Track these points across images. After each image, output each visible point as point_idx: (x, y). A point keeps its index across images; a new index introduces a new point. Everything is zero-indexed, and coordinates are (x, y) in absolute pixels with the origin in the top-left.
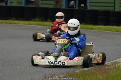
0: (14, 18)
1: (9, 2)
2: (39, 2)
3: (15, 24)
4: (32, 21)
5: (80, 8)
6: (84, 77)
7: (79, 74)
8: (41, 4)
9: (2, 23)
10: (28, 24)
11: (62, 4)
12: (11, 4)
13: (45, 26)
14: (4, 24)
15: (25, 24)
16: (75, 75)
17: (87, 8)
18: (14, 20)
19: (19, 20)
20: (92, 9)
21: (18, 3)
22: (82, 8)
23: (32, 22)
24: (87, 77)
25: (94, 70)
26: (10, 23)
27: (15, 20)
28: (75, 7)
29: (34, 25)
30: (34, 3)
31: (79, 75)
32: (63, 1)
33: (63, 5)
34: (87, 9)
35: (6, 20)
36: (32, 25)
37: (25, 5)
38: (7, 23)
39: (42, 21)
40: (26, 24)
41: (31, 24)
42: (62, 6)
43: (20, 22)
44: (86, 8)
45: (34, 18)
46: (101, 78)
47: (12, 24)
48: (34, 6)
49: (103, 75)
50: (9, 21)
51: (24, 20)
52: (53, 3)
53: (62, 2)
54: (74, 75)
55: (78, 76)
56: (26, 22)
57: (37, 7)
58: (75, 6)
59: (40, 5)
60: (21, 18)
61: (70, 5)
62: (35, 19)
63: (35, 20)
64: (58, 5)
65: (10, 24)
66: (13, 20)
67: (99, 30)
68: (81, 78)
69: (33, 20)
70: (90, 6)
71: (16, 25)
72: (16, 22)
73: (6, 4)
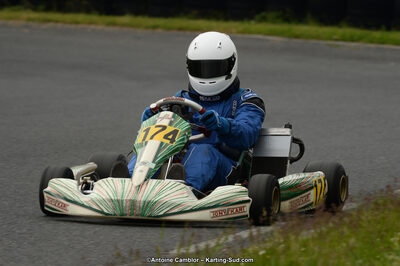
0: (195, 12)
4: (253, 22)
9: (155, 27)
10: (238, 32)
13: (297, 37)
14: (160, 31)
16: (392, 202)
18: (193, 19)
19: (209, 19)
23: (253, 25)
26: (180, 29)
27: (197, 17)
29: (259, 33)
35: (166, 17)
36: (252, 36)
38: (169, 29)
39: (287, 20)
41: (250, 33)
45: (259, 11)
50: (176, 22)
60: (216, 12)
62: (263, 14)
63: (264, 19)
65: (181, 33)
66: (189, 18)
69: (258, 17)
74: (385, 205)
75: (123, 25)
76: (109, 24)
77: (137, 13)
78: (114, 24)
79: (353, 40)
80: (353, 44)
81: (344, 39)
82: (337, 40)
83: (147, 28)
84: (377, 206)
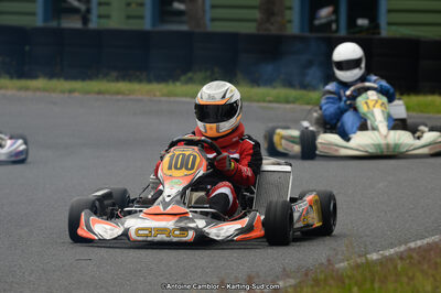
0: (114, 74)
1: (93, 17)
2: (204, 11)
3: (118, 93)
4: (178, 84)
5: (354, 33)
6: (368, 285)
7: (350, 278)
8: (213, 20)
9: (71, 91)
10: (163, 95)
11: (288, 18)
12: (103, 21)
14: (76, 94)
15: (155, 96)
17: (379, 33)
18: (113, 81)
19: (130, 81)
20: (398, 35)
21: (129, 17)
22: (360, 32)
23: (179, 87)
24: (376, 285)
25: (401, 258)
26: (99, 93)
27: (117, 80)
28: (337, 30)
29: (186, 96)
30: (185, 18)
31: (347, 281)
32: (290, 8)
33: (290, 21)
34: (377, 36)
35: (83, 79)
36: (178, 99)
37: (154, 25)
38: (88, 93)
40: (158, 93)
41: (176, 95)
42: (288, 25)
43: (136, 86)
44: (374, 34)
45: (185, 72)
46: (429, 288)
47: (107, 96)
48: (184, 28)
49: (435, 280)
50: (94, 85)
51: (149, 81)
52: (257, 14)
53: (288, 12)
54: (331, 282)
55: (343, 282)
56: (158, 89)
57: (197, 30)
58: (334, 26)
59: (208, 23)
60: (138, 73)
61: (317, 22)
62: (190, 74)
63: (190, 81)
64: (272, 24)
65: (101, 96)
66: (109, 81)
67: (422, 112)
68: (355, 289)
69: (183, 78)
70: (389, 24)
71: (120, 97)
72: (123, 86)
73: (85, 20)
74: (325, 280)
75: (38, 89)
76: (20, 89)
77: (51, 76)
78: (27, 89)
79: (287, 102)
80: (288, 106)
81: (277, 101)
82: (270, 102)
83: (63, 92)
84: (317, 282)
